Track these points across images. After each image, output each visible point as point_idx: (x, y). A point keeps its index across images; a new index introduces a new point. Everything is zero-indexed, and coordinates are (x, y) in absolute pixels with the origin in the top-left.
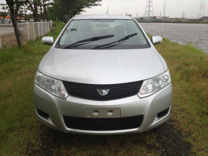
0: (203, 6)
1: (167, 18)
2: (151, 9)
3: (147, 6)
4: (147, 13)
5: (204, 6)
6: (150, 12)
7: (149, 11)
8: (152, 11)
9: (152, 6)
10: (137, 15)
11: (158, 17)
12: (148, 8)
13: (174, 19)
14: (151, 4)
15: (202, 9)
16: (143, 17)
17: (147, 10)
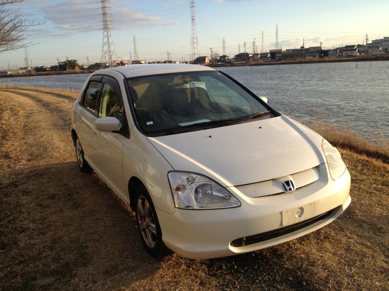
0: (195, 41)
2: (112, 48)
3: (104, 44)
4: (106, 55)
5: (197, 40)
7: (110, 52)
8: (115, 51)
9: (113, 43)
14: (110, 40)
15: (195, 45)
17: (106, 50)
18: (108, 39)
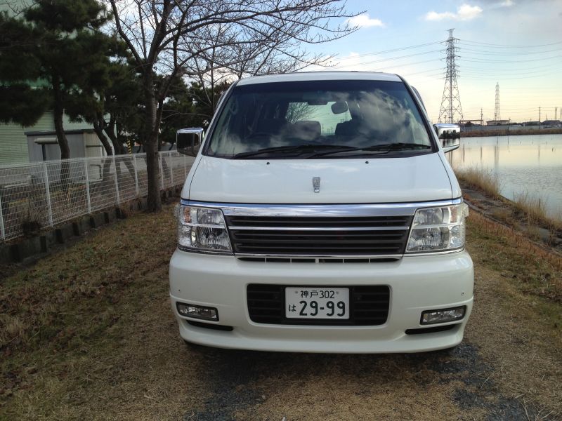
1: (503, 123)
2: (455, 103)
3: (444, 98)
4: (445, 114)
7: (451, 110)
8: (459, 108)
9: (458, 97)
11: (479, 123)
12: (446, 104)
13: (522, 124)
14: (454, 92)
18: (451, 92)
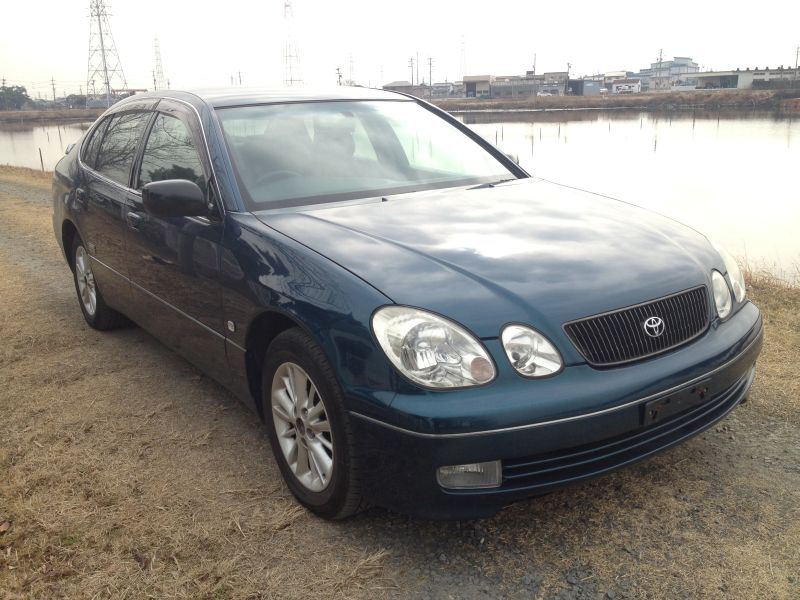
2: (111, 61)
3: (92, 50)
4: (97, 77)
6: (110, 73)
7: (106, 70)
8: (119, 68)
9: (113, 49)
10: (54, 89)
12: (97, 60)
16: (77, 93)
17: (96, 66)
18: (102, 41)
